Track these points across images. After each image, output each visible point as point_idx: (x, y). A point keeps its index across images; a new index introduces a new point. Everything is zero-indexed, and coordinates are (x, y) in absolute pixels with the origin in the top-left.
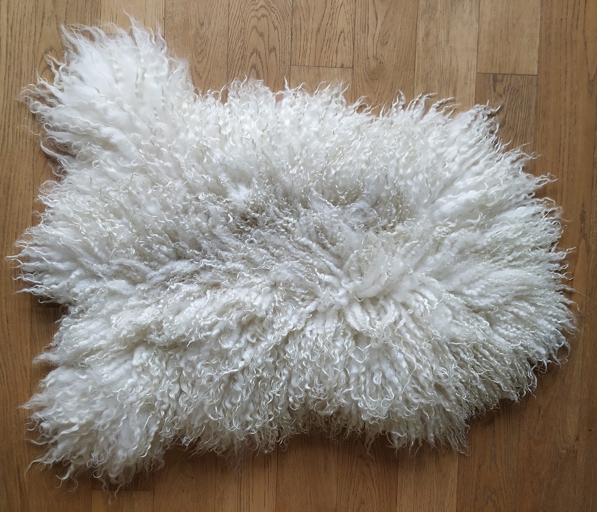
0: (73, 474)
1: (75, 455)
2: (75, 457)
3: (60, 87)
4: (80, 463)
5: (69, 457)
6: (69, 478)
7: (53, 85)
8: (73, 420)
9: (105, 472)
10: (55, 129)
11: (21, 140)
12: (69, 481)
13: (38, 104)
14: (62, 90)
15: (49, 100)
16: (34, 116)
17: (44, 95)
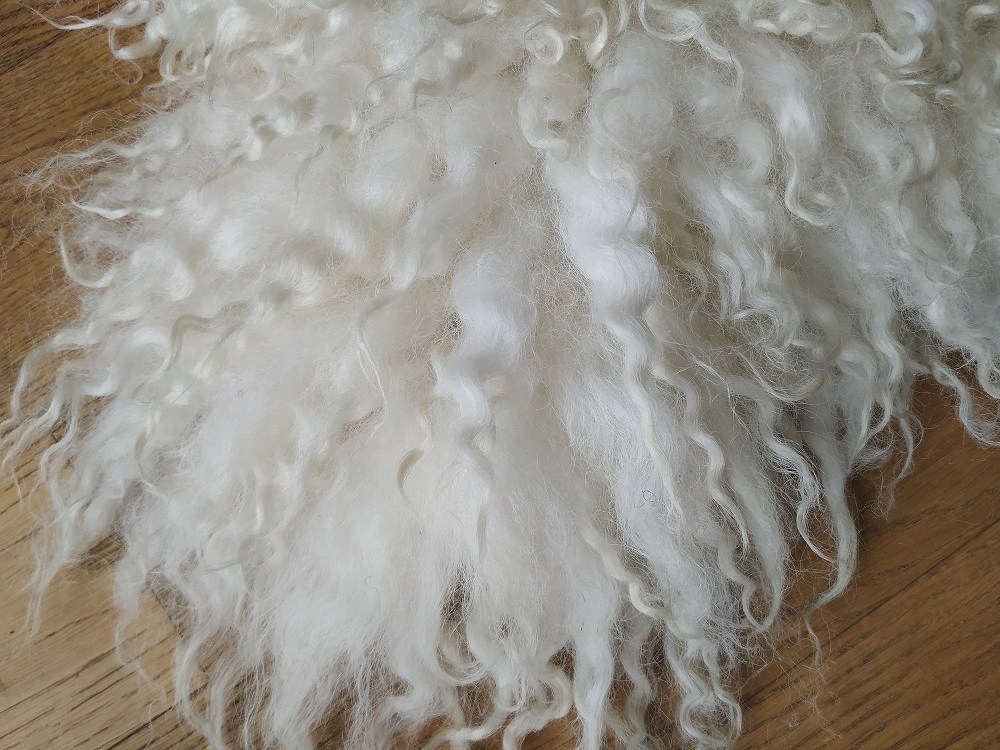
3: (558, 680)
7: (572, 714)
10: (749, 562)
11: (869, 688)
13: (695, 717)
14: (564, 661)
15: (642, 687)
16: (748, 701)
17: (637, 722)
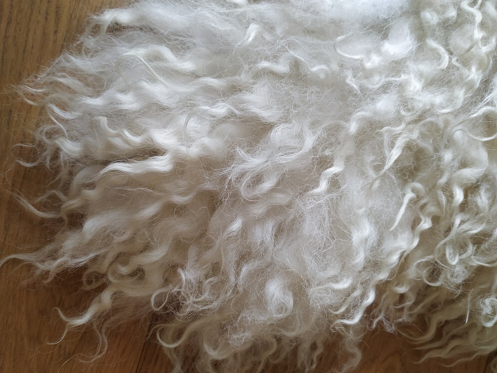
0: (103, 317)
1: (125, 263)
2: (124, 270)
4: (134, 292)
5: (106, 263)
6: (89, 324)
8: (162, 137)
9: (195, 334)
12: (86, 335)
